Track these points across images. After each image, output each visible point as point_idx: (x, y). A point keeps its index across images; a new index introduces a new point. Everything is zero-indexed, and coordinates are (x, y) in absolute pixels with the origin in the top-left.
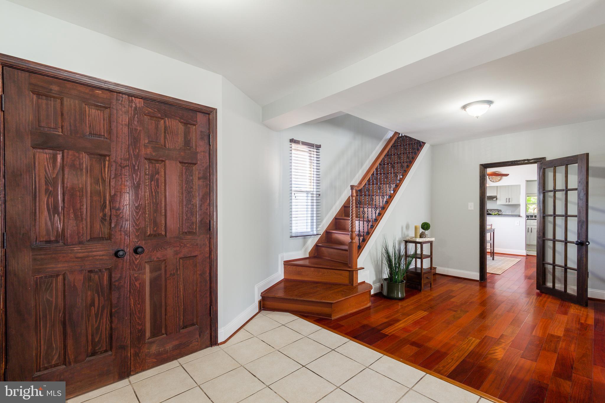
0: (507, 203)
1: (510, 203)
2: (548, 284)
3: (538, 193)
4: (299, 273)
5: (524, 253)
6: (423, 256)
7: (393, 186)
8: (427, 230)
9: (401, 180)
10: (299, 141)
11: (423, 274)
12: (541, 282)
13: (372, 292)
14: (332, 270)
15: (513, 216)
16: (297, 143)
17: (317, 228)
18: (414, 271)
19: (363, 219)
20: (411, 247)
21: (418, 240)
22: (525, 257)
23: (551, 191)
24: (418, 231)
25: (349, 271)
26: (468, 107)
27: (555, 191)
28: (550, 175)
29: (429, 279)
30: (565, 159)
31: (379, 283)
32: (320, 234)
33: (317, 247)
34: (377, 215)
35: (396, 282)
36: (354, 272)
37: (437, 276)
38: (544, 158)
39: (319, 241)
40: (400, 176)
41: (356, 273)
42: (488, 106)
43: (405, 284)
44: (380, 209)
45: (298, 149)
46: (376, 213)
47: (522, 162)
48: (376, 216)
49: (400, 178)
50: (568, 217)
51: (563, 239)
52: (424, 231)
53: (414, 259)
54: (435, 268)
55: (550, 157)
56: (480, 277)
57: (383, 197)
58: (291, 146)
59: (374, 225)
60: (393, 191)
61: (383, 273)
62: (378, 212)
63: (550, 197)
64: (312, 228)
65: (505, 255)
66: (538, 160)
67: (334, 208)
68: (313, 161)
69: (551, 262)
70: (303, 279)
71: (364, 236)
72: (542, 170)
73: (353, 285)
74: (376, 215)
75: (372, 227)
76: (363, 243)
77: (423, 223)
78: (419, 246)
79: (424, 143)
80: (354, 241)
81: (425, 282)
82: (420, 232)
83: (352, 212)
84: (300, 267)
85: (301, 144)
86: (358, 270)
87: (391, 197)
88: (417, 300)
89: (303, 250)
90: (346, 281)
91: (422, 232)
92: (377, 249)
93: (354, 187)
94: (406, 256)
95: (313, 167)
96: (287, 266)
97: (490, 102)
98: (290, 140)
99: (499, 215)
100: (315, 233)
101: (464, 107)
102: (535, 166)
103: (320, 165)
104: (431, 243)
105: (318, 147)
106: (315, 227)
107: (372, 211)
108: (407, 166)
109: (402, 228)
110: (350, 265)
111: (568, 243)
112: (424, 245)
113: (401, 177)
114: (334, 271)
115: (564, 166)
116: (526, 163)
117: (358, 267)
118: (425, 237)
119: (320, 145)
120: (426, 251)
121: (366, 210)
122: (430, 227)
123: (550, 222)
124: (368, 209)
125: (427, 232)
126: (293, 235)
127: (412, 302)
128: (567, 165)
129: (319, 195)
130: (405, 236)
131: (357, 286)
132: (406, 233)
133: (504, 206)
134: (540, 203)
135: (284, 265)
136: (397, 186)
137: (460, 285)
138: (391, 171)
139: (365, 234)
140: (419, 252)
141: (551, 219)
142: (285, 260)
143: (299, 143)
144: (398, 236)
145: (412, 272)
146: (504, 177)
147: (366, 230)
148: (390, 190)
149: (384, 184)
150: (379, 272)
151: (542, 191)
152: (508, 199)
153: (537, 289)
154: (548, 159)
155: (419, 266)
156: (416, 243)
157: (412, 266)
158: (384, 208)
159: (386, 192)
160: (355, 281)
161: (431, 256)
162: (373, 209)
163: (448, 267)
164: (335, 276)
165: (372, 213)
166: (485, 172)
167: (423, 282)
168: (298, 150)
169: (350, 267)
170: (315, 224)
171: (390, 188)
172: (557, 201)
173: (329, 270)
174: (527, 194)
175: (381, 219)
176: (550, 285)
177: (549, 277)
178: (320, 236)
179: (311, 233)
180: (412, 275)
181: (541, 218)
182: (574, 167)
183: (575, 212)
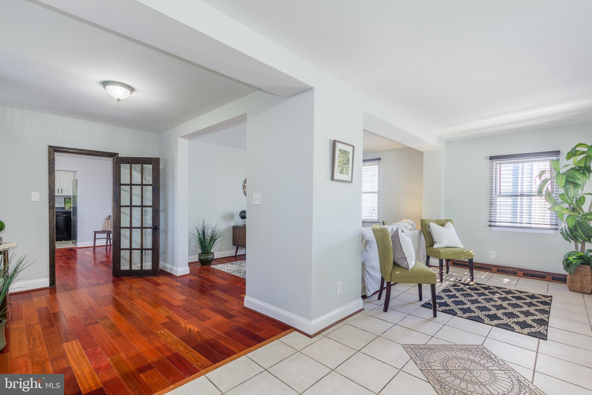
2: (123, 267)
3: (114, 185)
12: (118, 267)
23: (127, 185)
27: (132, 185)
30: (142, 159)
38: (118, 154)
42: (129, 92)
50: (144, 208)
51: (140, 226)
56: (50, 283)
63: (126, 190)
66: (112, 155)
69: (128, 247)
72: (118, 165)
101: (105, 83)
102: (111, 159)
111: (143, 229)
115: (140, 165)
118: (2, 242)
122: (4, 227)
128: (143, 164)
134: (116, 195)
141: (127, 209)
151: (117, 184)
153: (113, 275)
166: (54, 156)
176: (126, 267)
181: (117, 208)
182: (149, 167)
183: (150, 204)
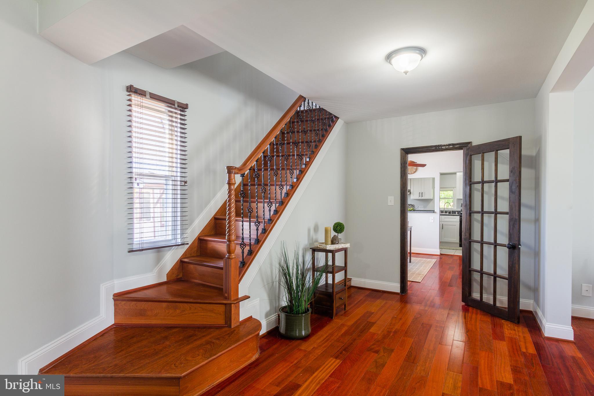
0: (420, 198)
1: (423, 198)
2: (474, 295)
3: (464, 185)
4: (141, 313)
5: (437, 252)
6: (336, 269)
7: (296, 172)
8: (341, 233)
9: (308, 165)
10: (145, 92)
11: (335, 293)
12: (468, 294)
13: (263, 331)
14: (196, 305)
15: (428, 212)
16: (142, 94)
17: (182, 234)
18: (324, 290)
19: (249, 219)
20: (321, 257)
21: (330, 247)
22: (439, 257)
23: (478, 183)
24: (329, 234)
25: (225, 304)
26: (394, 55)
27: (483, 182)
28: (477, 163)
29: (342, 300)
30: (496, 143)
31: (275, 314)
32: (188, 244)
33: (181, 264)
34: (272, 213)
35: (298, 313)
36: (232, 305)
37: (353, 290)
38: (470, 143)
39: (185, 255)
40: (306, 159)
41: (236, 307)
42: (419, 57)
43: (310, 314)
44: (277, 205)
45: (144, 104)
46: (270, 210)
47: (447, 147)
48: (270, 215)
49: (306, 162)
50: (498, 215)
51: (492, 241)
52: (337, 234)
53: (324, 275)
54: (350, 280)
55: (476, 142)
56: (401, 289)
57: (281, 187)
58: (129, 98)
59: (267, 229)
60: (297, 178)
61: (280, 299)
62: (273, 208)
63: (478, 190)
64: (175, 234)
65: (420, 255)
66: (463, 145)
67: (212, 203)
68: (176, 129)
69: (479, 269)
70: (149, 323)
71: (250, 245)
72: (468, 158)
73: (230, 326)
74: (270, 213)
75: (265, 231)
76: (249, 256)
77: (335, 224)
78: (330, 255)
79: (337, 118)
80: (233, 256)
81: (338, 305)
82: (332, 236)
83: (229, 209)
84: (143, 302)
85: (148, 96)
86: (239, 302)
87: (294, 187)
88: (327, 337)
89: (156, 270)
90: (221, 321)
91: (335, 236)
92: (271, 265)
93: (233, 169)
94: (314, 269)
95: (176, 138)
96: (119, 302)
97: (422, 51)
98: (127, 87)
99: (414, 210)
100: (179, 241)
101: (389, 57)
102: (461, 152)
103: (186, 135)
104: (345, 250)
105: (183, 107)
106: (179, 232)
107: (264, 208)
108: (316, 145)
109: (309, 230)
110: (226, 295)
111: (497, 246)
112: (337, 254)
113: (308, 160)
114: (202, 305)
115: (494, 152)
116: (450, 148)
117: (240, 295)
118: (338, 242)
119: (187, 105)
120: (339, 261)
121: (254, 205)
122: (344, 229)
123: (477, 221)
124: (257, 204)
125: (340, 236)
126: (135, 247)
127: (319, 341)
128: (497, 151)
129: (186, 182)
130: (314, 241)
131: (238, 327)
132: (314, 237)
133: (416, 201)
134: (466, 197)
135: (115, 300)
136: (303, 172)
137: (379, 302)
138: (293, 152)
139: (253, 242)
140: (330, 263)
141: (478, 217)
142: (116, 291)
143: (145, 96)
144: (304, 242)
145: (322, 293)
146: (420, 168)
147: (254, 236)
148: (291, 177)
149: (283, 169)
150: (274, 297)
151: (468, 183)
152: (421, 193)
153: (463, 301)
154: (474, 144)
155: (330, 281)
156: (327, 251)
157: (322, 282)
158: (283, 203)
159: (286, 181)
160: (234, 320)
161: (345, 268)
162: (266, 205)
163: (365, 277)
164: (203, 314)
165: (264, 211)
166: (406, 159)
167: (336, 304)
168: (142, 107)
169: (226, 298)
170: (179, 227)
171: (291, 174)
172: (485, 195)
173: (192, 304)
174: (441, 188)
175: (278, 219)
176: (476, 295)
177: (476, 287)
178: (187, 246)
179: (173, 242)
180: (321, 296)
181: (468, 215)
182: (505, 153)
183: (506, 209)
